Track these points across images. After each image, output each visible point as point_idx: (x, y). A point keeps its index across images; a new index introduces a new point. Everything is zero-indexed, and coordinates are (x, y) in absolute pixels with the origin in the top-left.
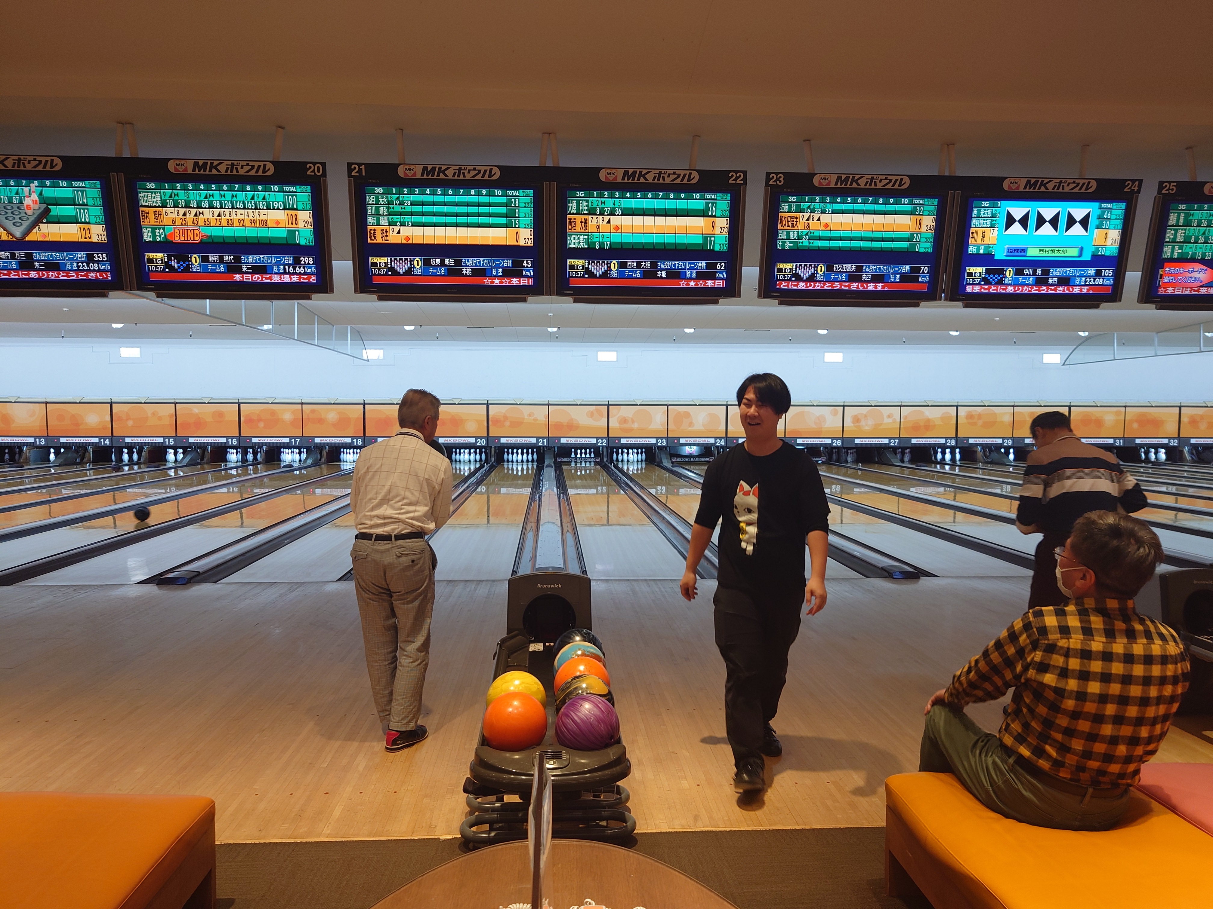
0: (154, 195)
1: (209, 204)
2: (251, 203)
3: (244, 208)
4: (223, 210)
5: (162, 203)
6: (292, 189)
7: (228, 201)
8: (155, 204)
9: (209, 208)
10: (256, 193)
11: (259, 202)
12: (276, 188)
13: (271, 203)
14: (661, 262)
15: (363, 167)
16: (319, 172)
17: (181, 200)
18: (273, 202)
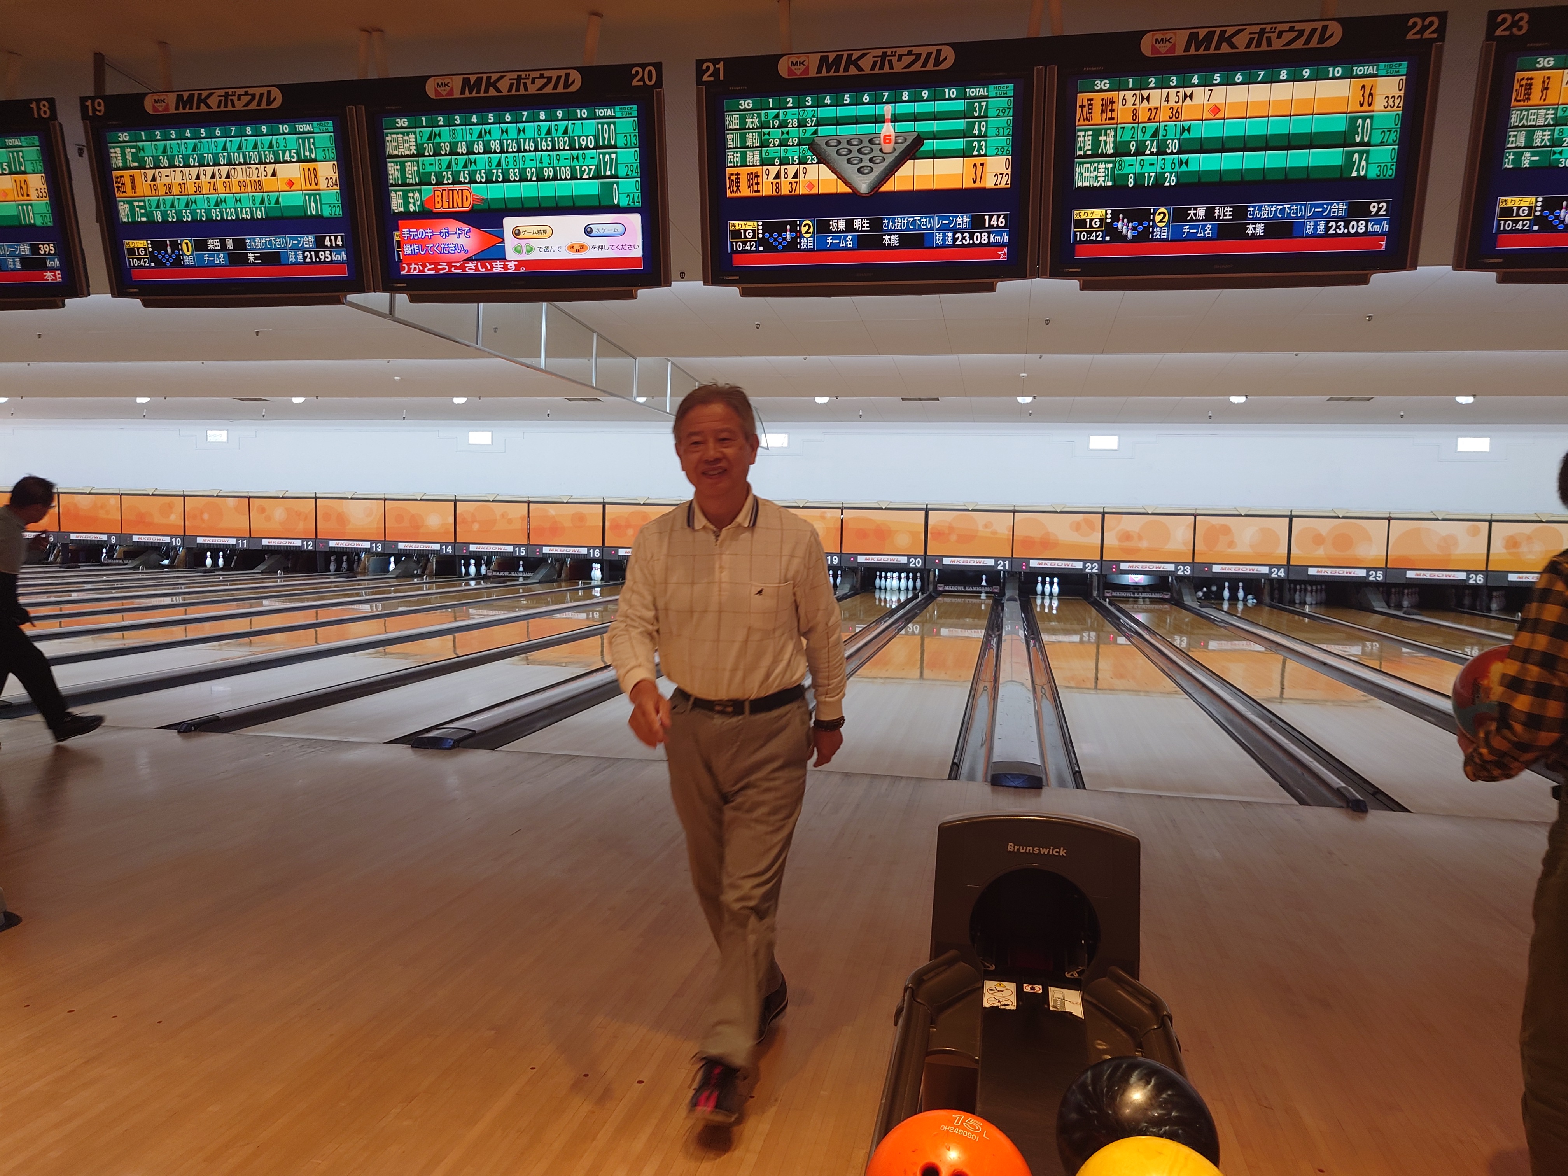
0: (406, 138)
1: (484, 146)
2: (546, 141)
3: (536, 150)
4: (504, 155)
5: (417, 150)
6: (609, 112)
7: (512, 140)
8: (408, 152)
9: (485, 153)
10: (554, 123)
11: (558, 138)
12: (584, 113)
13: (576, 138)
14: (1254, 207)
15: (721, 66)
16: (650, 80)
17: (445, 143)
18: (579, 137)
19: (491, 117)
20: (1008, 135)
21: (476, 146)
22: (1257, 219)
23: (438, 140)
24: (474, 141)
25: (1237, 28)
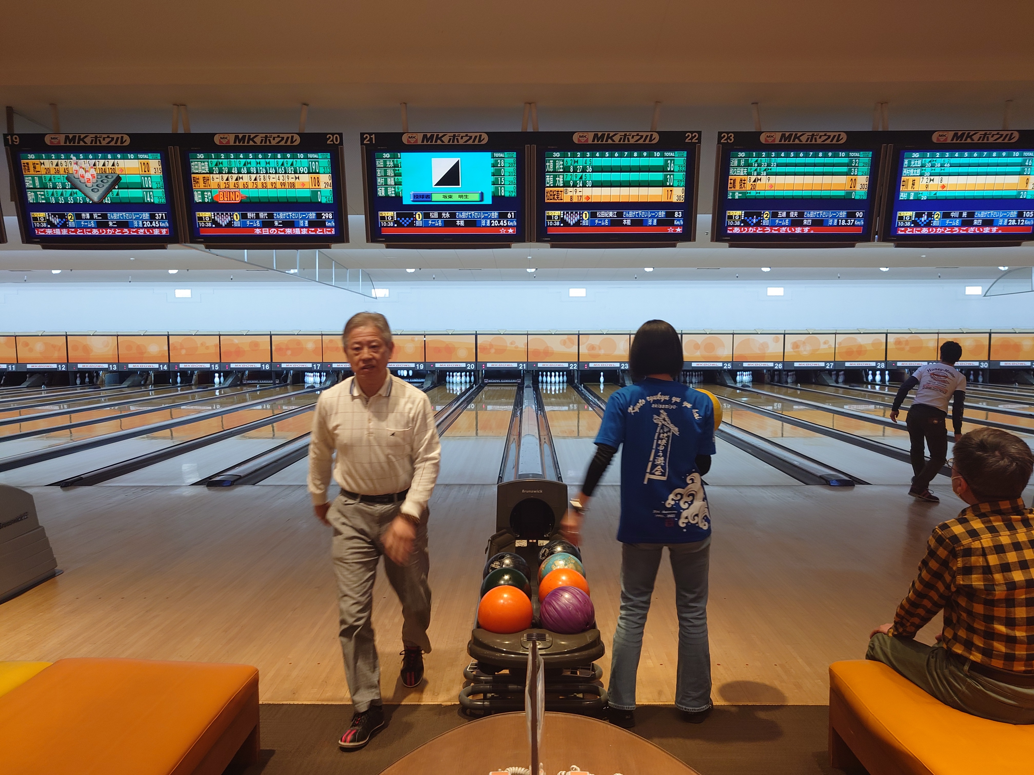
5: (209, 170)
6: (315, 156)
12: (302, 155)
14: (626, 213)
19: (251, 155)
20: (514, 175)
21: (242, 170)
22: (627, 217)
23: (221, 166)
24: (242, 167)
25: (615, 133)
